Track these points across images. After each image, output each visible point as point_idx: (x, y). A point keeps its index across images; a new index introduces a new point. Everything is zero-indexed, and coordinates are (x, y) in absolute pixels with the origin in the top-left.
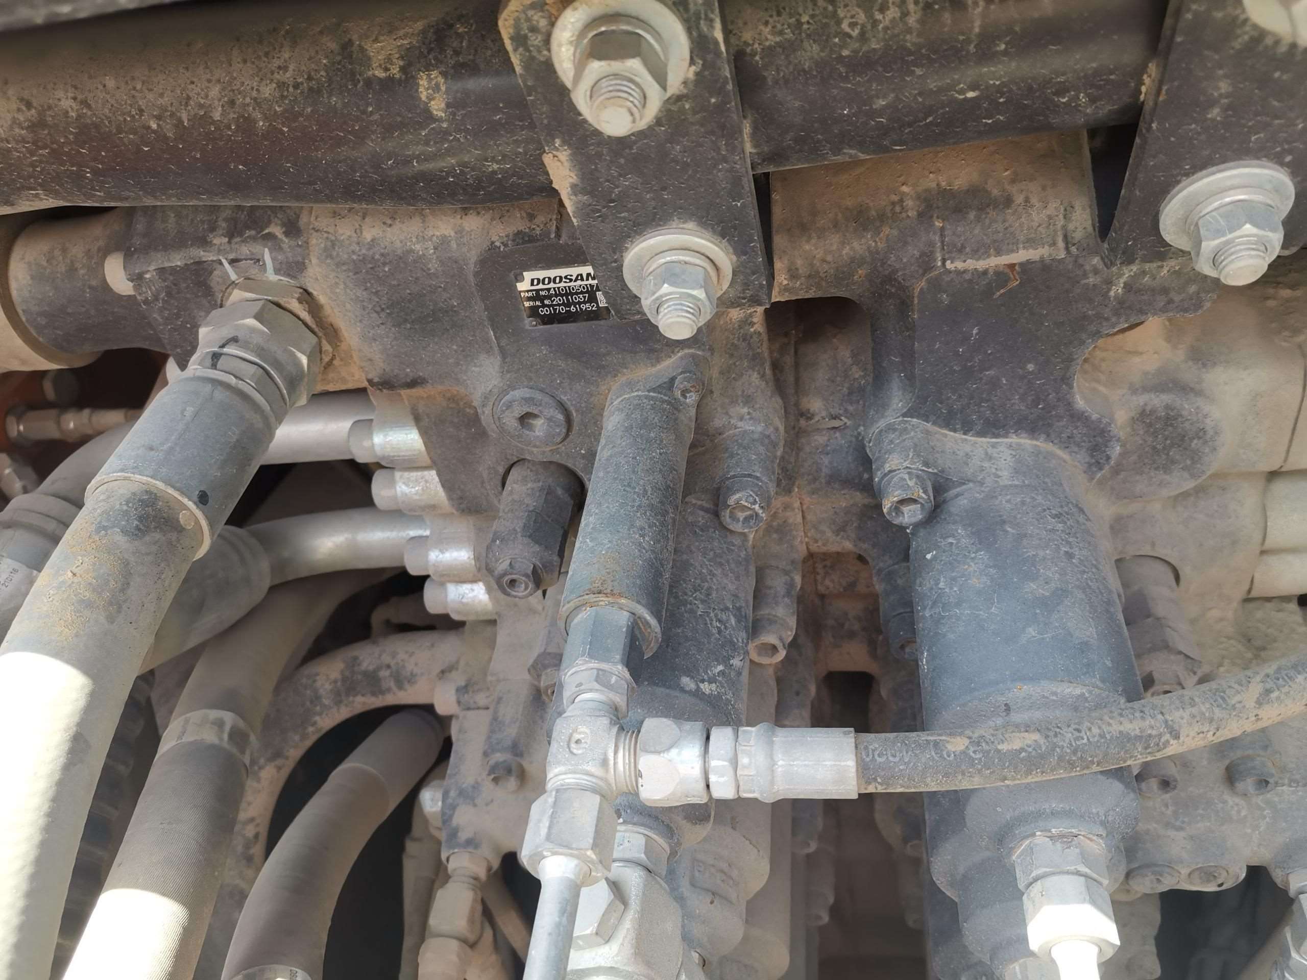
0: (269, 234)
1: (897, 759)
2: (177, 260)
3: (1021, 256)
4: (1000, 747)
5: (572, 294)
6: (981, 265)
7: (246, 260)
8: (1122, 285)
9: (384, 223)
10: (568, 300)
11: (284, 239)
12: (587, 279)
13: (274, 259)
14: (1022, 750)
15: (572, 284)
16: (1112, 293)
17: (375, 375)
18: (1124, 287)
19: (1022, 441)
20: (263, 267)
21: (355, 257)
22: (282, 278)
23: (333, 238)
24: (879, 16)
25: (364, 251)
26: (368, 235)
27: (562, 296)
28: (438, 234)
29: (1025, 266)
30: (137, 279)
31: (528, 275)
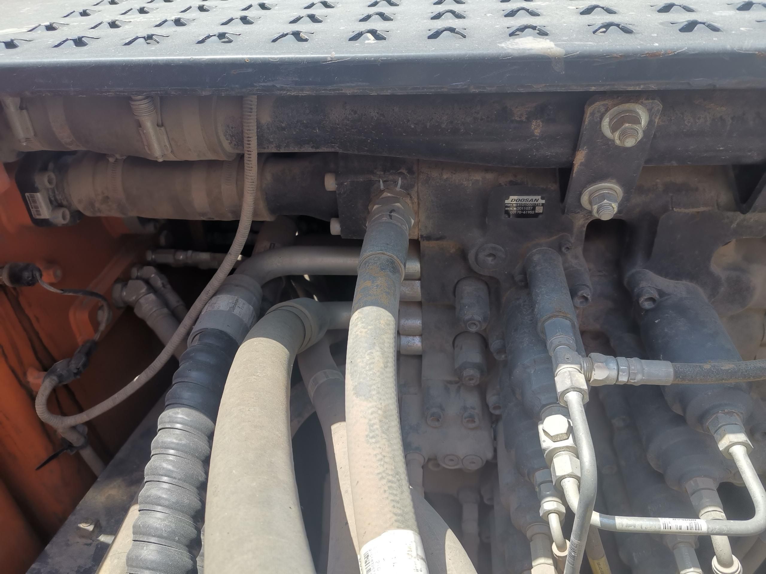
0: (401, 172)
1: (687, 370)
2: (361, 179)
3: (702, 209)
4: (722, 368)
5: (526, 206)
6: (687, 211)
7: (391, 181)
8: (736, 224)
9: (452, 173)
10: (524, 208)
11: (408, 175)
12: (534, 201)
13: (402, 182)
14: (729, 370)
15: (528, 202)
16: (732, 226)
17: (424, 234)
18: (737, 224)
19: (687, 283)
20: (396, 185)
21: (438, 184)
22: (402, 190)
23: (430, 176)
24: (698, 121)
25: (442, 182)
26: (445, 176)
27: (522, 206)
28: (474, 178)
29: (703, 212)
30: (340, 185)
31: (511, 197)
